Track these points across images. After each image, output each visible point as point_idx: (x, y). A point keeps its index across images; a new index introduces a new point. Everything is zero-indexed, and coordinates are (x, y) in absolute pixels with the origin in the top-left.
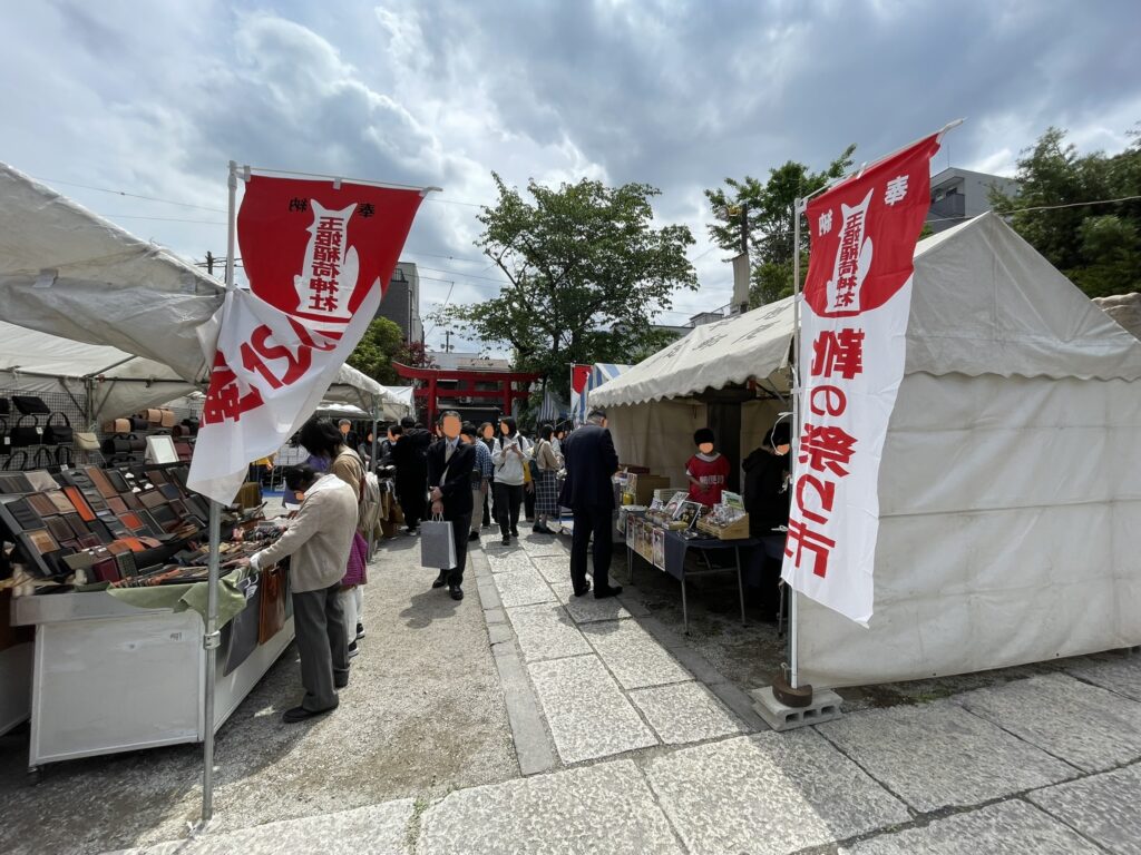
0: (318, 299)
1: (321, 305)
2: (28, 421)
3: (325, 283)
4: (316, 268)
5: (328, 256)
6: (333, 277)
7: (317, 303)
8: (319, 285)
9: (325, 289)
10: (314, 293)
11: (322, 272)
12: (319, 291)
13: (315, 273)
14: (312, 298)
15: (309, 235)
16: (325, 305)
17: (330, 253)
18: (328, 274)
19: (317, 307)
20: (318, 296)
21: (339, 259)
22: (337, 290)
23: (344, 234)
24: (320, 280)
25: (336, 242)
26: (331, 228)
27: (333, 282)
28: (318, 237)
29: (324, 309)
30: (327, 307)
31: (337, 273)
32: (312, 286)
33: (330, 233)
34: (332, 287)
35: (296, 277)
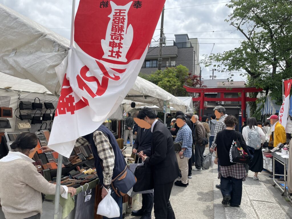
0: (112, 52)
1: (114, 55)
2: (48, 112)
3: (116, 43)
4: (112, 36)
5: (118, 30)
6: (120, 40)
7: (112, 54)
8: (113, 44)
9: (116, 47)
10: (110, 49)
11: (115, 38)
12: (113, 48)
13: (112, 39)
14: (110, 51)
15: (109, 19)
16: (116, 55)
17: (119, 28)
18: (118, 39)
19: (112, 56)
20: (113, 50)
21: (123, 31)
22: (122, 47)
23: (126, 17)
24: (114, 42)
25: (122, 23)
26: (120, 15)
27: (120, 43)
28: (114, 20)
29: (115, 57)
30: (116, 56)
31: (122, 38)
32: (110, 45)
33: (119, 18)
34: (120, 46)
35: (102, 40)
